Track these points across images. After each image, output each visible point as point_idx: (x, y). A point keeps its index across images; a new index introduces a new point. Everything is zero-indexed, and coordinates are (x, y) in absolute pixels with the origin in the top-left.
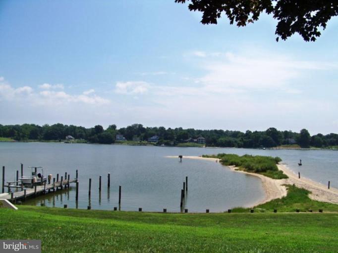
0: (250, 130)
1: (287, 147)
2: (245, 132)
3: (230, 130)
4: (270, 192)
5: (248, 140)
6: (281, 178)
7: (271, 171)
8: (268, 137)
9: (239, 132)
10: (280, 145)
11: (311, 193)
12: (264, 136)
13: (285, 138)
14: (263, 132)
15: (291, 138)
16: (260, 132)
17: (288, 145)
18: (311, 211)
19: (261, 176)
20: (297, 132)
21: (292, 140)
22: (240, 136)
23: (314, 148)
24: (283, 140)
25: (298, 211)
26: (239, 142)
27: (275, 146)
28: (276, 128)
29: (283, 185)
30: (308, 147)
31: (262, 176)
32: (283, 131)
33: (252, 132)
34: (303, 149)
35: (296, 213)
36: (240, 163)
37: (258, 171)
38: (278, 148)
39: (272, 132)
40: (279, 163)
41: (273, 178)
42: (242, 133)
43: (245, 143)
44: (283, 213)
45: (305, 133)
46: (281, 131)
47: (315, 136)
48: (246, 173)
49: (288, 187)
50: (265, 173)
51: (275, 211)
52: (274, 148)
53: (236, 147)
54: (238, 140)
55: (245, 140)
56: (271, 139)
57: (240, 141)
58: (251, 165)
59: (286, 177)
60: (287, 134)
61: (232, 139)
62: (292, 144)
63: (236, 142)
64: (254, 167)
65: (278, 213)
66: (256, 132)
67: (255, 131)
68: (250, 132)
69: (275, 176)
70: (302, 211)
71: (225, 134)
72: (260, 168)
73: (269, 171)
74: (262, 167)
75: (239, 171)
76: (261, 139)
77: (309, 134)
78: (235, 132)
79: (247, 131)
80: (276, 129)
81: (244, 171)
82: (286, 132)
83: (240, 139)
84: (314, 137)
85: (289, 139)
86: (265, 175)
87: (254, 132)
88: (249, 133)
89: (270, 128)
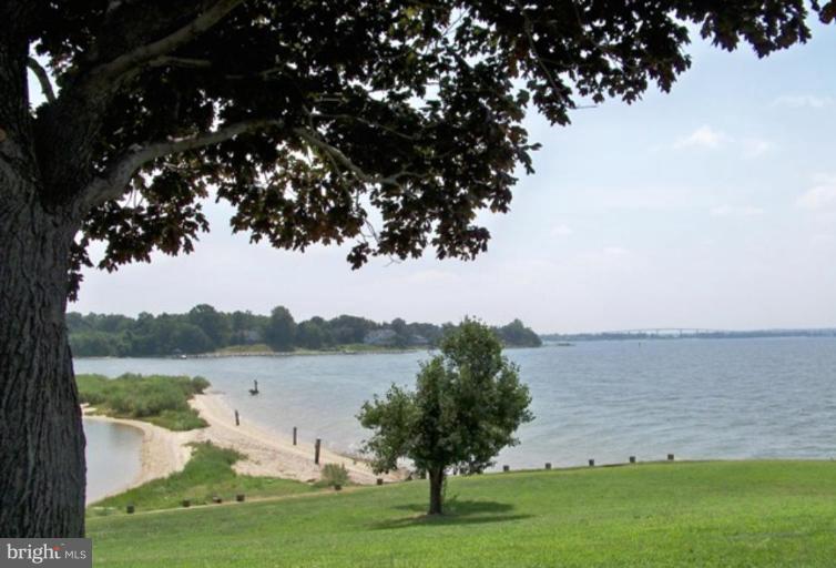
0: (149, 312)
1: (240, 350)
2: (136, 317)
3: (98, 313)
4: (153, 464)
5: (143, 337)
6: (189, 429)
7: (172, 413)
8: (195, 327)
9: (121, 318)
10: (223, 347)
11: (245, 457)
12: (185, 324)
13: (236, 330)
14: (181, 316)
15: (249, 328)
16: (175, 316)
17: (243, 347)
18: (219, 501)
19: (146, 426)
20: (264, 314)
21: (253, 335)
22: (123, 328)
23: (305, 352)
24: (230, 335)
25: (186, 504)
26: (121, 343)
27: (212, 350)
28: (211, 304)
29: (186, 445)
30: (292, 350)
31: (149, 424)
32: (232, 311)
33: (155, 316)
34: (278, 354)
35: (182, 508)
36: (102, 396)
37: (140, 415)
38: (218, 354)
39: (204, 315)
40: (204, 391)
41: (173, 429)
42: (129, 319)
43: (136, 343)
44: (150, 512)
45: (281, 315)
46: (226, 312)
47: (307, 322)
48: (113, 420)
49: (196, 449)
50: (157, 419)
51: (130, 510)
52: (209, 355)
53: (114, 356)
54: (119, 337)
55: (135, 337)
56: (201, 331)
57: (124, 338)
58: (126, 401)
59: (203, 425)
60: (241, 319)
61: (103, 336)
62: (252, 343)
63: (112, 342)
64: (132, 406)
65: (138, 513)
66: (165, 315)
67: (161, 313)
68: (150, 316)
69: (178, 424)
70: (197, 503)
71: (84, 323)
72: (144, 407)
73: (166, 412)
74: (150, 403)
75: (95, 417)
76: (177, 333)
77: (291, 319)
78: (111, 317)
79: (141, 315)
80: (212, 309)
81: (109, 415)
82: (238, 315)
83: (123, 334)
84: (303, 324)
85: (246, 333)
86: (155, 423)
87: (159, 317)
88: (145, 319)
89: (199, 307)
